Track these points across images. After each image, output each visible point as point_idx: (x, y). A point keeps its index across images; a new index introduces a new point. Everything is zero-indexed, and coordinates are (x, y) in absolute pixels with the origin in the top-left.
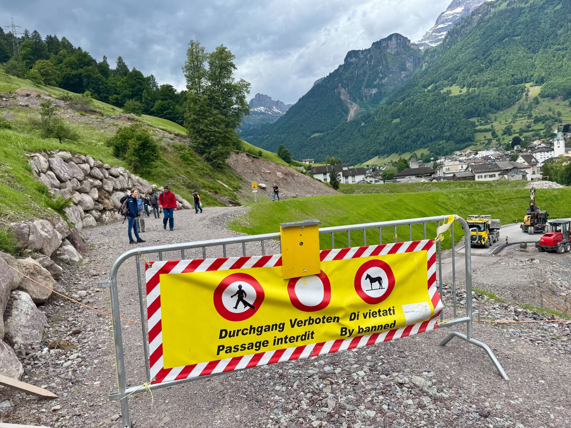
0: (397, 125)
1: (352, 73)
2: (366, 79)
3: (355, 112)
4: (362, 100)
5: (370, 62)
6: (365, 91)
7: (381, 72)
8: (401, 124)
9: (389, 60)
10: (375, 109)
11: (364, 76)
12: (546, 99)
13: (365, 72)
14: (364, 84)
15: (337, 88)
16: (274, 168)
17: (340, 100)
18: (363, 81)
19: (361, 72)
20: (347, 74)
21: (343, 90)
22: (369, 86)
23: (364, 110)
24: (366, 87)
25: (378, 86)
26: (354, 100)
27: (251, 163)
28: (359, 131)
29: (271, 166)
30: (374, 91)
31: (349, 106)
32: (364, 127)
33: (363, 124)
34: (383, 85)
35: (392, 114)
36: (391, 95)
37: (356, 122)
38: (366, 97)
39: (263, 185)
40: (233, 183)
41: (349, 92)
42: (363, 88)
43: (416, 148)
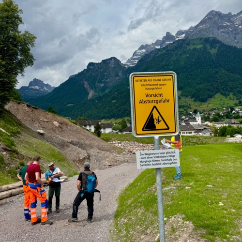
0: (114, 103)
1: (91, 74)
2: (98, 78)
3: (92, 94)
4: (96, 89)
5: (101, 70)
6: (97, 84)
7: (106, 76)
8: (116, 103)
9: (110, 70)
10: (103, 94)
11: (97, 77)
12: (184, 97)
13: (98, 75)
14: (97, 80)
15: (83, 81)
16: (51, 118)
17: (84, 87)
18: (97, 79)
19: (96, 74)
20: (88, 74)
21: (86, 83)
22: (100, 82)
23: (97, 94)
24: (98, 82)
25: (104, 83)
26: (92, 88)
27: (31, 113)
28: (94, 105)
29: (48, 116)
30: (102, 85)
31: (89, 91)
32: (97, 103)
33: (96, 101)
34: (107, 82)
35: (112, 98)
36: (111, 88)
37: (92, 100)
38: (98, 87)
39: (42, 131)
40: (11, 127)
41: (89, 84)
42: (96, 83)
43: (124, 116)
